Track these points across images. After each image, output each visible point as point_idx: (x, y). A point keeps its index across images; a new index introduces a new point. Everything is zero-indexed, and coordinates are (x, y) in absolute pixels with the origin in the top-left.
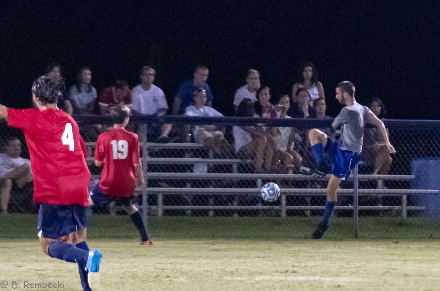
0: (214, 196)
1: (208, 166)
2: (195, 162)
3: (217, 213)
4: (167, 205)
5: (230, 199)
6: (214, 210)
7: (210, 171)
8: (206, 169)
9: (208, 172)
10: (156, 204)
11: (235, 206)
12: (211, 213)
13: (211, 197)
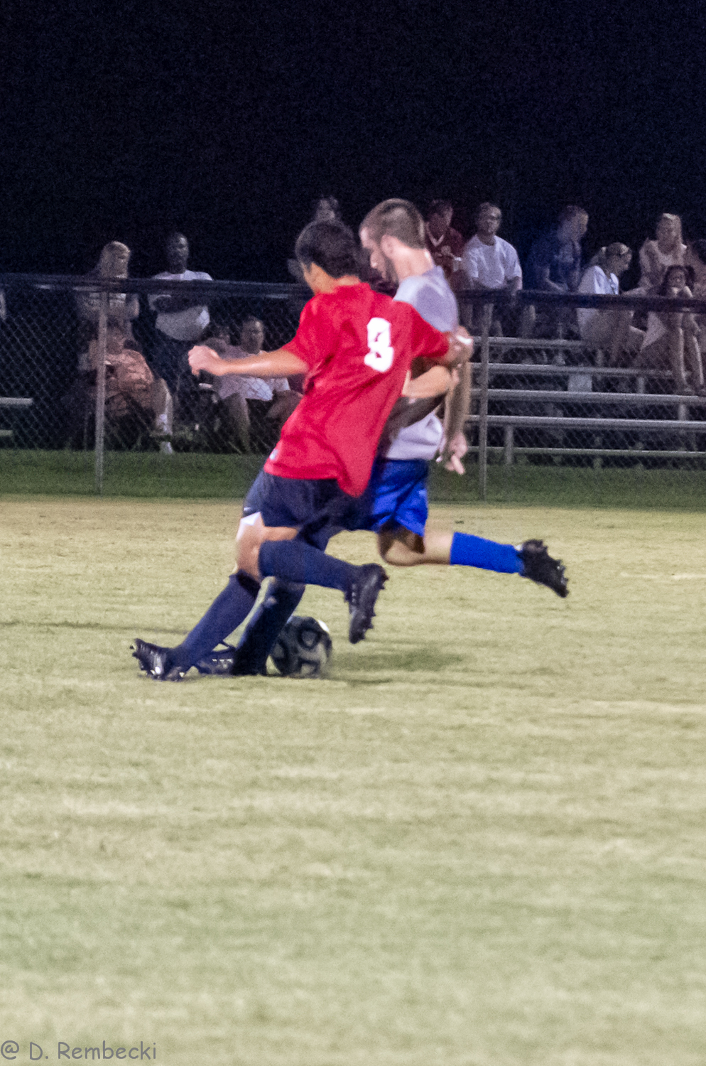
0: (604, 432)
1: (594, 379)
2: (570, 372)
3: (608, 462)
4: (522, 445)
5: (631, 437)
6: (603, 457)
7: (598, 388)
8: (589, 384)
9: (594, 390)
10: (502, 444)
11: (639, 451)
12: (598, 462)
13: (598, 433)
